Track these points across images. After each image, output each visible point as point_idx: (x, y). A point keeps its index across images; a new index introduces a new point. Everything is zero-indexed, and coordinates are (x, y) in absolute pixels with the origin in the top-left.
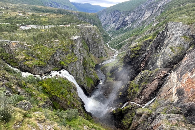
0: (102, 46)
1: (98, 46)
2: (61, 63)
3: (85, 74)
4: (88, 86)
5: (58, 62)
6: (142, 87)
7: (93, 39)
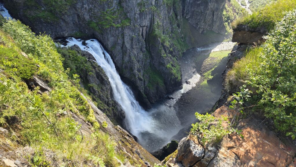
2: (91, 25)
3: (148, 61)
5: (86, 21)
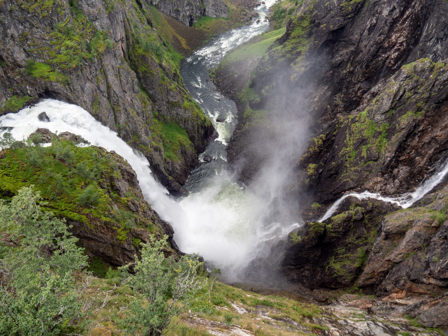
2: (36, 73)
4: (168, 160)
5: (20, 66)
6: (404, 131)
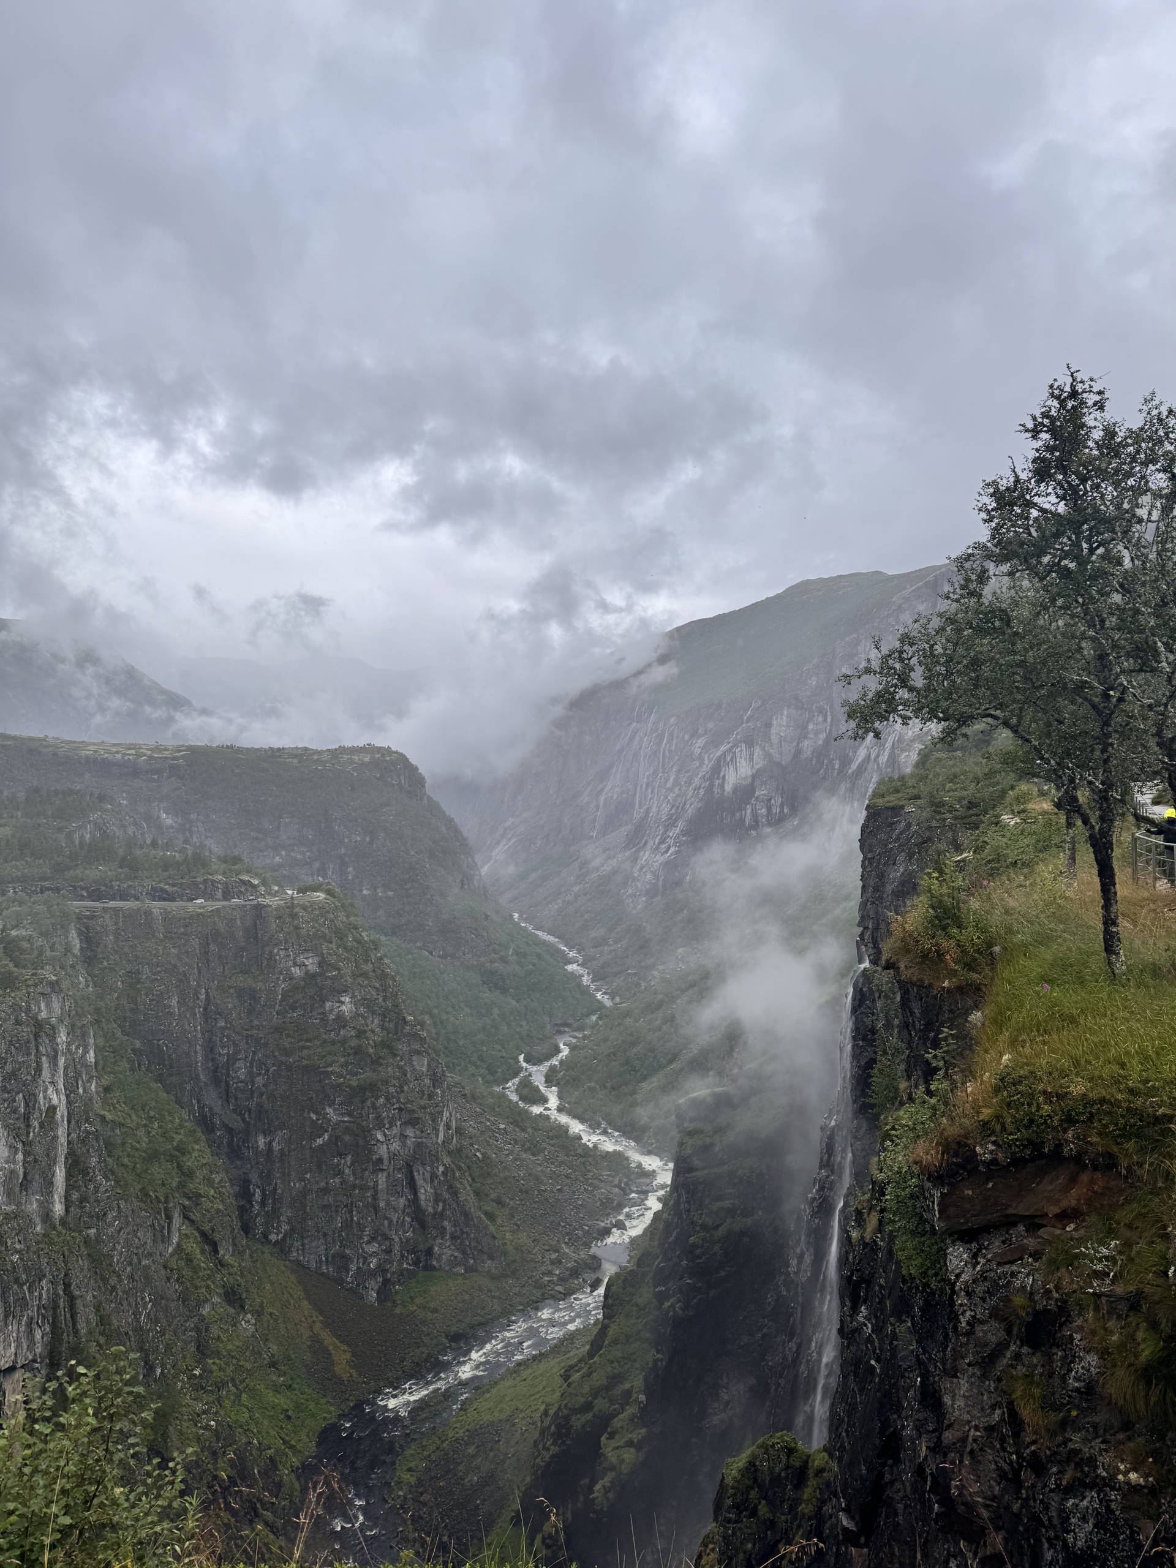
0: (413, 1122)
1: (366, 1132)
7: (286, 1043)
